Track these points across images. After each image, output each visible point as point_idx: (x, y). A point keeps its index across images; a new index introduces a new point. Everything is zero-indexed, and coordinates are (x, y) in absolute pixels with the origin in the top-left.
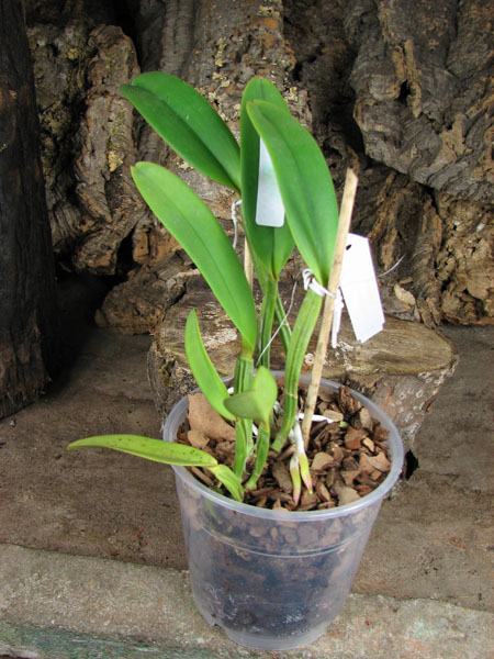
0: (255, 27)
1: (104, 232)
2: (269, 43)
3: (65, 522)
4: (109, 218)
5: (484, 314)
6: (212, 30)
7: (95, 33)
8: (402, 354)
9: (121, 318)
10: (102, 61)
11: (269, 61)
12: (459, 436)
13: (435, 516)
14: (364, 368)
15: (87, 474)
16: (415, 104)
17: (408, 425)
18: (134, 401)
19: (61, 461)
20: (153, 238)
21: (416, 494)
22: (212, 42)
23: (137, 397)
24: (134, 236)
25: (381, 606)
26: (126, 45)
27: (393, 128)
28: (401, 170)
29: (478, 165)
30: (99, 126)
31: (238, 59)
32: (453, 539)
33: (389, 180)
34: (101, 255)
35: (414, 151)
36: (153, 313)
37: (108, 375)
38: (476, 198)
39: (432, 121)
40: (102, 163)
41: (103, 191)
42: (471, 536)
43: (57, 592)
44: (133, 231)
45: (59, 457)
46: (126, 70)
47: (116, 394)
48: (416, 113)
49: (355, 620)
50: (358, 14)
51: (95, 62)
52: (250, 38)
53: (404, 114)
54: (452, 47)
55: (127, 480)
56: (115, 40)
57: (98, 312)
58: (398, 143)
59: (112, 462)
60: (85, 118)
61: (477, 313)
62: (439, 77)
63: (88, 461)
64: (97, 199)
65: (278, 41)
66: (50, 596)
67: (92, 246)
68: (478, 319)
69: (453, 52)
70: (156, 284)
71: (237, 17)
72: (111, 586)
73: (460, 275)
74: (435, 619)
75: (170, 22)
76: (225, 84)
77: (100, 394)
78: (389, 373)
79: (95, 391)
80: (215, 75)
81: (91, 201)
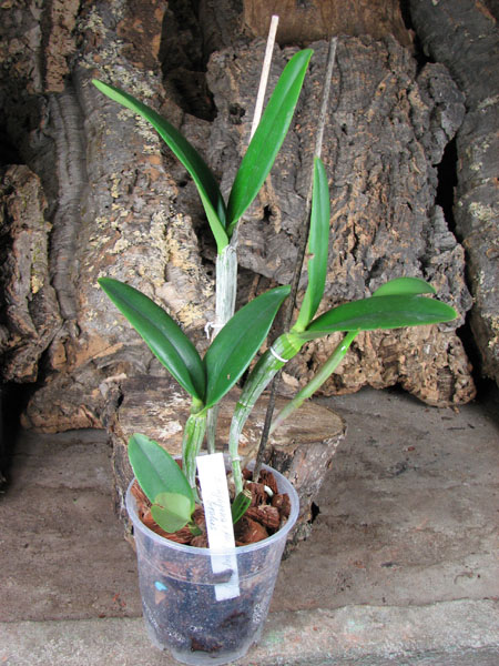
0: (142, 163)
1: (30, 346)
2: (154, 177)
3: (52, 598)
4: (36, 334)
5: (343, 386)
6: (104, 166)
7: (10, 173)
8: (306, 427)
9: (46, 419)
10: (18, 198)
11: (156, 192)
12: (342, 485)
13: (338, 548)
14: (284, 441)
15: (56, 556)
16: (276, 223)
17: (316, 480)
18: (75, 490)
19: (29, 548)
20: (70, 347)
21: (321, 534)
22: (106, 176)
23: (77, 487)
24: (52, 347)
25: (321, 615)
26: (35, 183)
27: (259, 242)
28: (267, 275)
29: (331, 270)
30: (24, 256)
31: (130, 191)
32: (356, 563)
33: (255, 283)
34: (26, 365)
35: (278, 261)
36: (77, 412)
37: (45, 470)
38: (329, 295)
39: (290, 235)
40: (28, 288)
41: (27, 310)
42: (368, 558)
43: (75, 651)
44: (51, 344)
45: (26, 546)
46: (38, 204)
47: (57, 486)
48: (277, 230)
49: (306, 628)
50: (221, 148)
51: (13, 199)
52: (137, 172)
53: (266, 230)
54: (299, 176)
55: (91, 556)
56: (26, 179)
57: (23, 415)
58: (264, 254)
59: (74, 543)
60: (12, 249)
61: (337, 386)
62: (292, 200)
63: (53, 545)
64: (24, 317)
65: (161, 175)
66: (70, 655)
67: (20, 359)
68: (337, 390)
69: (301, 179)
70: (74, 387)
71: (126, 156)
72: (117, 638)
73: (321, 357)
74: (362, 617)
75: (62, 156)
76: (125, 213)
77: (44, 488)
78: (301, 442)
79: (38, 486)
80: (115, 206)
81: (22, 321)
